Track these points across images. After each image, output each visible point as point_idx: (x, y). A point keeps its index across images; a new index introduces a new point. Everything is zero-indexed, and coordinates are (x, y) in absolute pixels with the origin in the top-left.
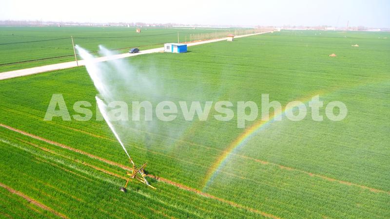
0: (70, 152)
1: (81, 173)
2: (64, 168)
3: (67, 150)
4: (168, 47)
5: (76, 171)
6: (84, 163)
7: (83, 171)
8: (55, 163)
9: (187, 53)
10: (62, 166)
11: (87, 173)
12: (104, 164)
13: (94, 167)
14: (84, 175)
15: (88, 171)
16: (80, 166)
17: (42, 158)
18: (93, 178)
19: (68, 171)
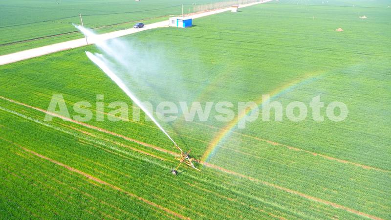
0: (108, 135)
1: (123, 154)
2: (106, 149)
3: (105, 134)
4: (173, 22)
5: (118, 152)
6: (122, 145)
7: (123, 152)
8: (98, 145)
9: (193, 28)
10: (105, 147)
11: (127, 153)
12: (140, 145)
13: (131, 148)
14: (125, 155)
15: (128, 151)
16: (120, 148)
17: (85, 140)
18: (134, 158)
19: (110, 151)
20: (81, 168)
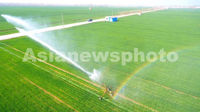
0: (68, 74)
2: (66, 82)
3: (66, 73)
4: (107, 19)
5: (72, 84)
6: (75, 80)
7: (75, 84)
8: (62, 79)
9: (117, 22)
10: (65, 81)
11: (77, 85)
12: (85, 81)
13: (80, 83)
14: (76, 86)
16: (73, 82)
17: (56, 76)
18: (81, 89)
19: (68, 84)
20: (51, 92)
